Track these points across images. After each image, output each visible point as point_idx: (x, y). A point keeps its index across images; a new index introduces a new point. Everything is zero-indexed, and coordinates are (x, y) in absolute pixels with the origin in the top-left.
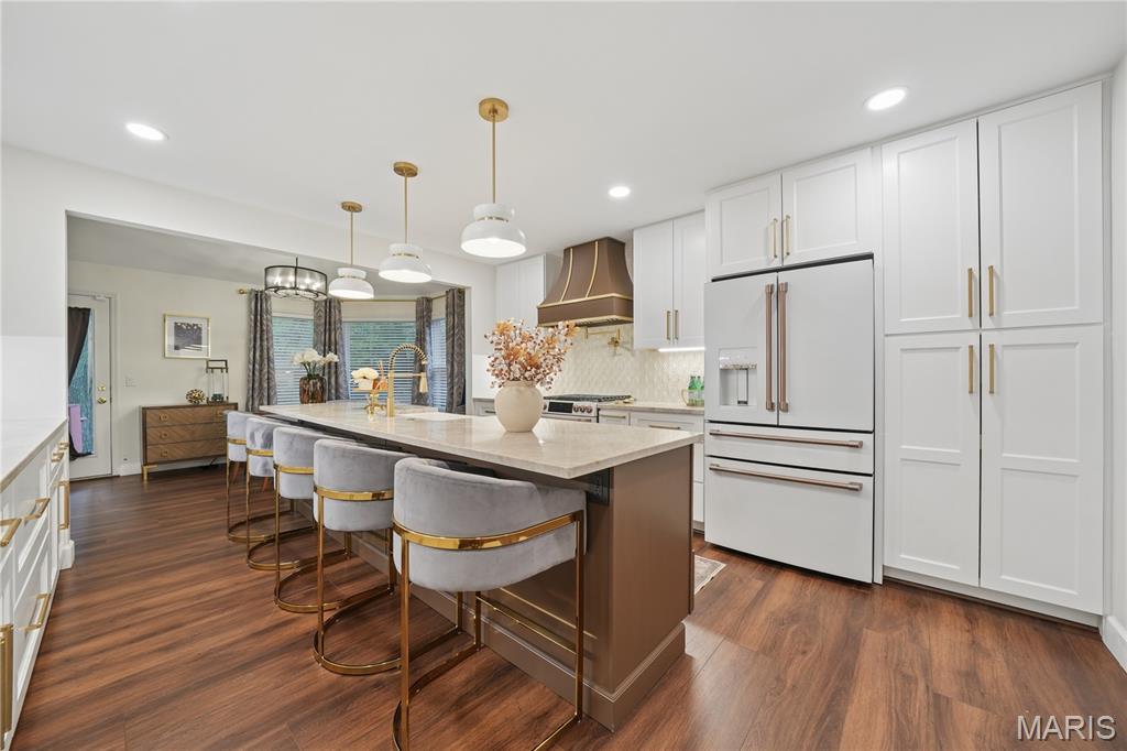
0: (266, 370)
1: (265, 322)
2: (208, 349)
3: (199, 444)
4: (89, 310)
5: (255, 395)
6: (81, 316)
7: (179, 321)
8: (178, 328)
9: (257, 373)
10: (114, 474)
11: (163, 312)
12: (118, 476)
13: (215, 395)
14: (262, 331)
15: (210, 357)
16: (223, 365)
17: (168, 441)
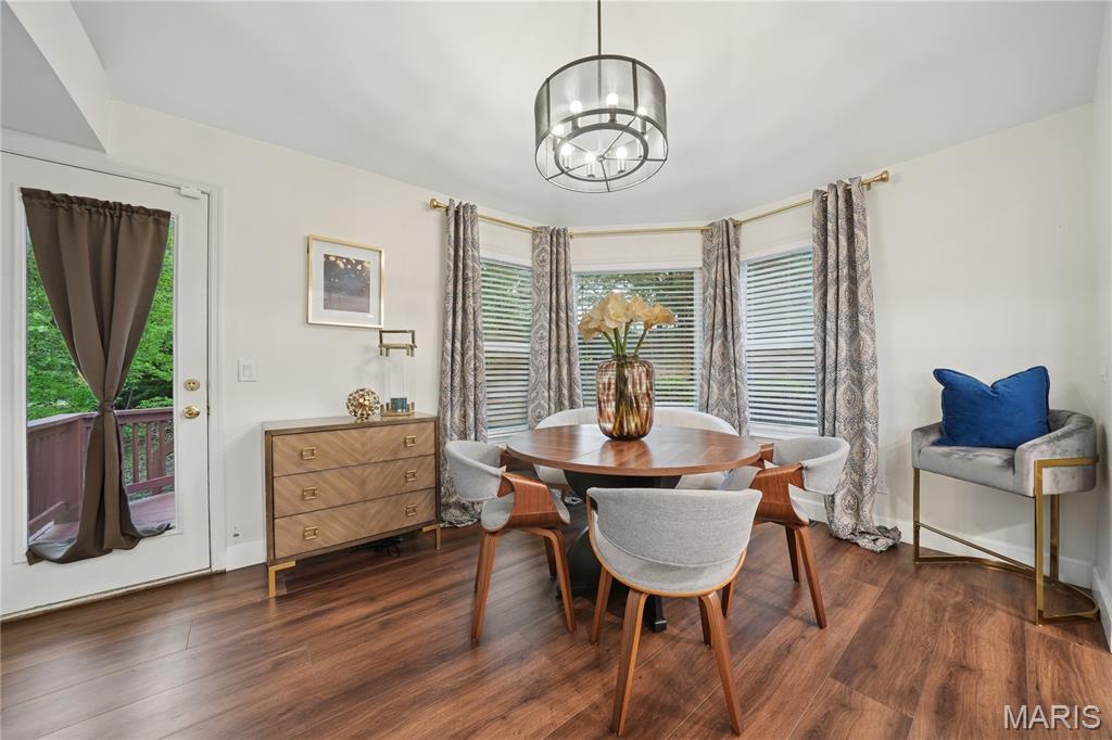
0: (471, 353)
1: (470, 263)
2: (381, 312)
3: (374, 508)
4: (167, 215)
5: (456, 399)
6: (151, 226)
7: (334, 251)
8: (329, 265)
9: (458, 358)
10: (214, 569)
11: (307, 235)
12: (223, 573)
13: (393, 400)
14: (465, 279)
15: (383, 327)
16: (406, 339)
17: (317, 504)
